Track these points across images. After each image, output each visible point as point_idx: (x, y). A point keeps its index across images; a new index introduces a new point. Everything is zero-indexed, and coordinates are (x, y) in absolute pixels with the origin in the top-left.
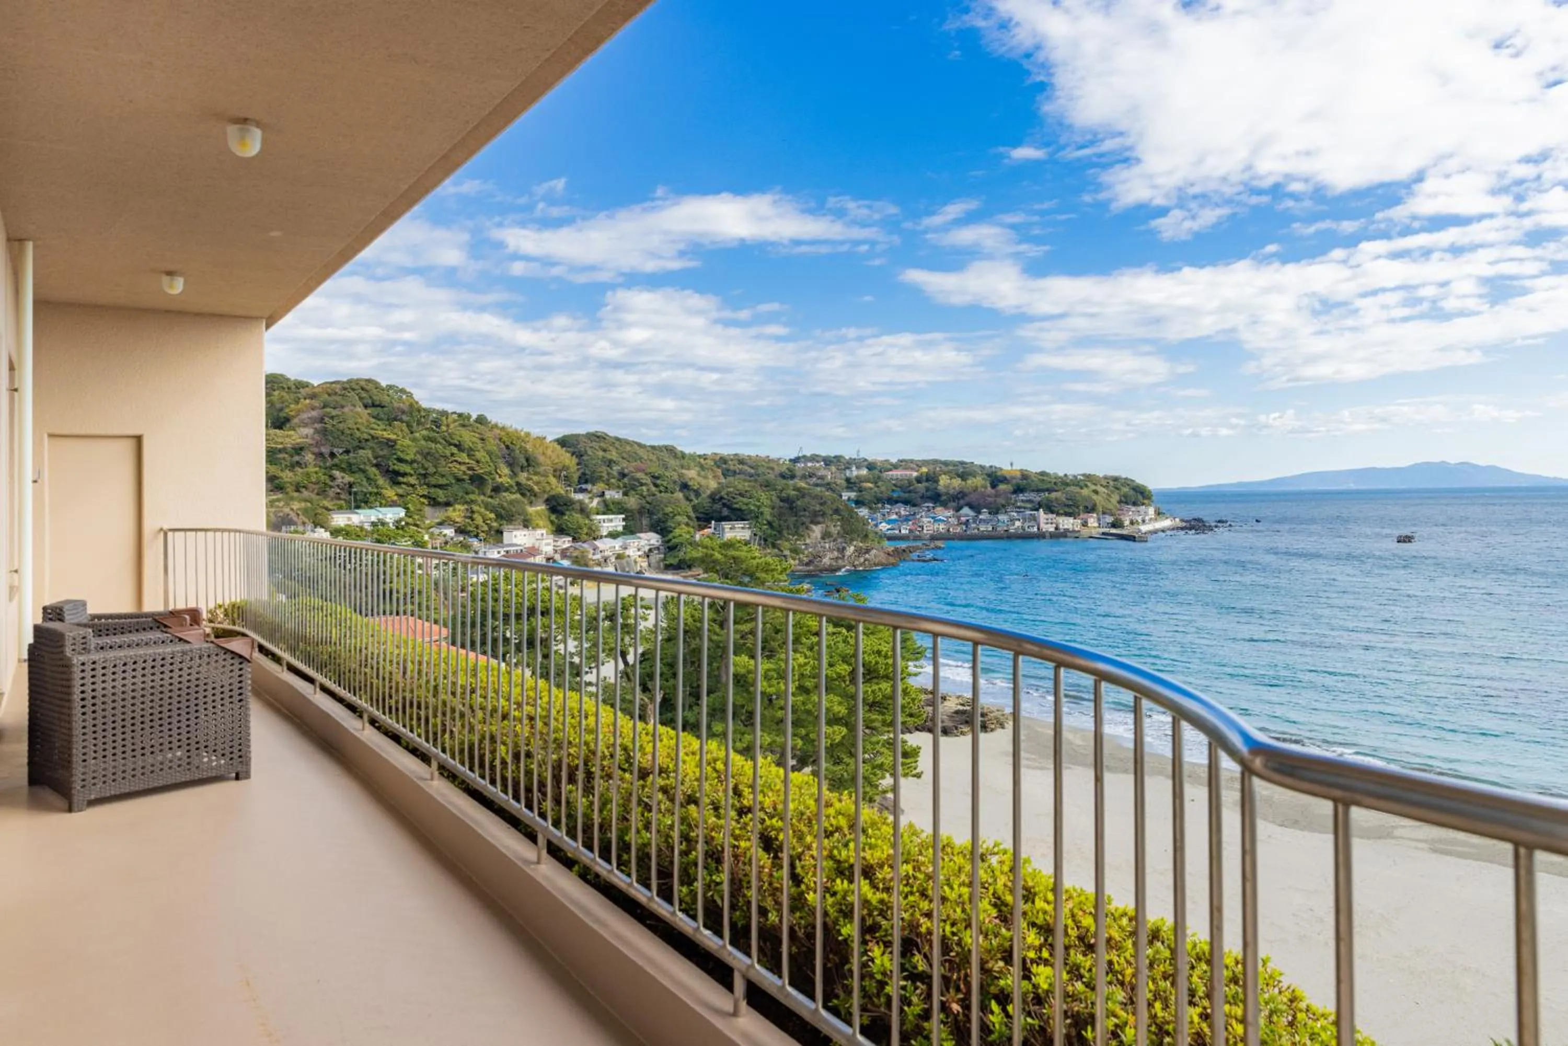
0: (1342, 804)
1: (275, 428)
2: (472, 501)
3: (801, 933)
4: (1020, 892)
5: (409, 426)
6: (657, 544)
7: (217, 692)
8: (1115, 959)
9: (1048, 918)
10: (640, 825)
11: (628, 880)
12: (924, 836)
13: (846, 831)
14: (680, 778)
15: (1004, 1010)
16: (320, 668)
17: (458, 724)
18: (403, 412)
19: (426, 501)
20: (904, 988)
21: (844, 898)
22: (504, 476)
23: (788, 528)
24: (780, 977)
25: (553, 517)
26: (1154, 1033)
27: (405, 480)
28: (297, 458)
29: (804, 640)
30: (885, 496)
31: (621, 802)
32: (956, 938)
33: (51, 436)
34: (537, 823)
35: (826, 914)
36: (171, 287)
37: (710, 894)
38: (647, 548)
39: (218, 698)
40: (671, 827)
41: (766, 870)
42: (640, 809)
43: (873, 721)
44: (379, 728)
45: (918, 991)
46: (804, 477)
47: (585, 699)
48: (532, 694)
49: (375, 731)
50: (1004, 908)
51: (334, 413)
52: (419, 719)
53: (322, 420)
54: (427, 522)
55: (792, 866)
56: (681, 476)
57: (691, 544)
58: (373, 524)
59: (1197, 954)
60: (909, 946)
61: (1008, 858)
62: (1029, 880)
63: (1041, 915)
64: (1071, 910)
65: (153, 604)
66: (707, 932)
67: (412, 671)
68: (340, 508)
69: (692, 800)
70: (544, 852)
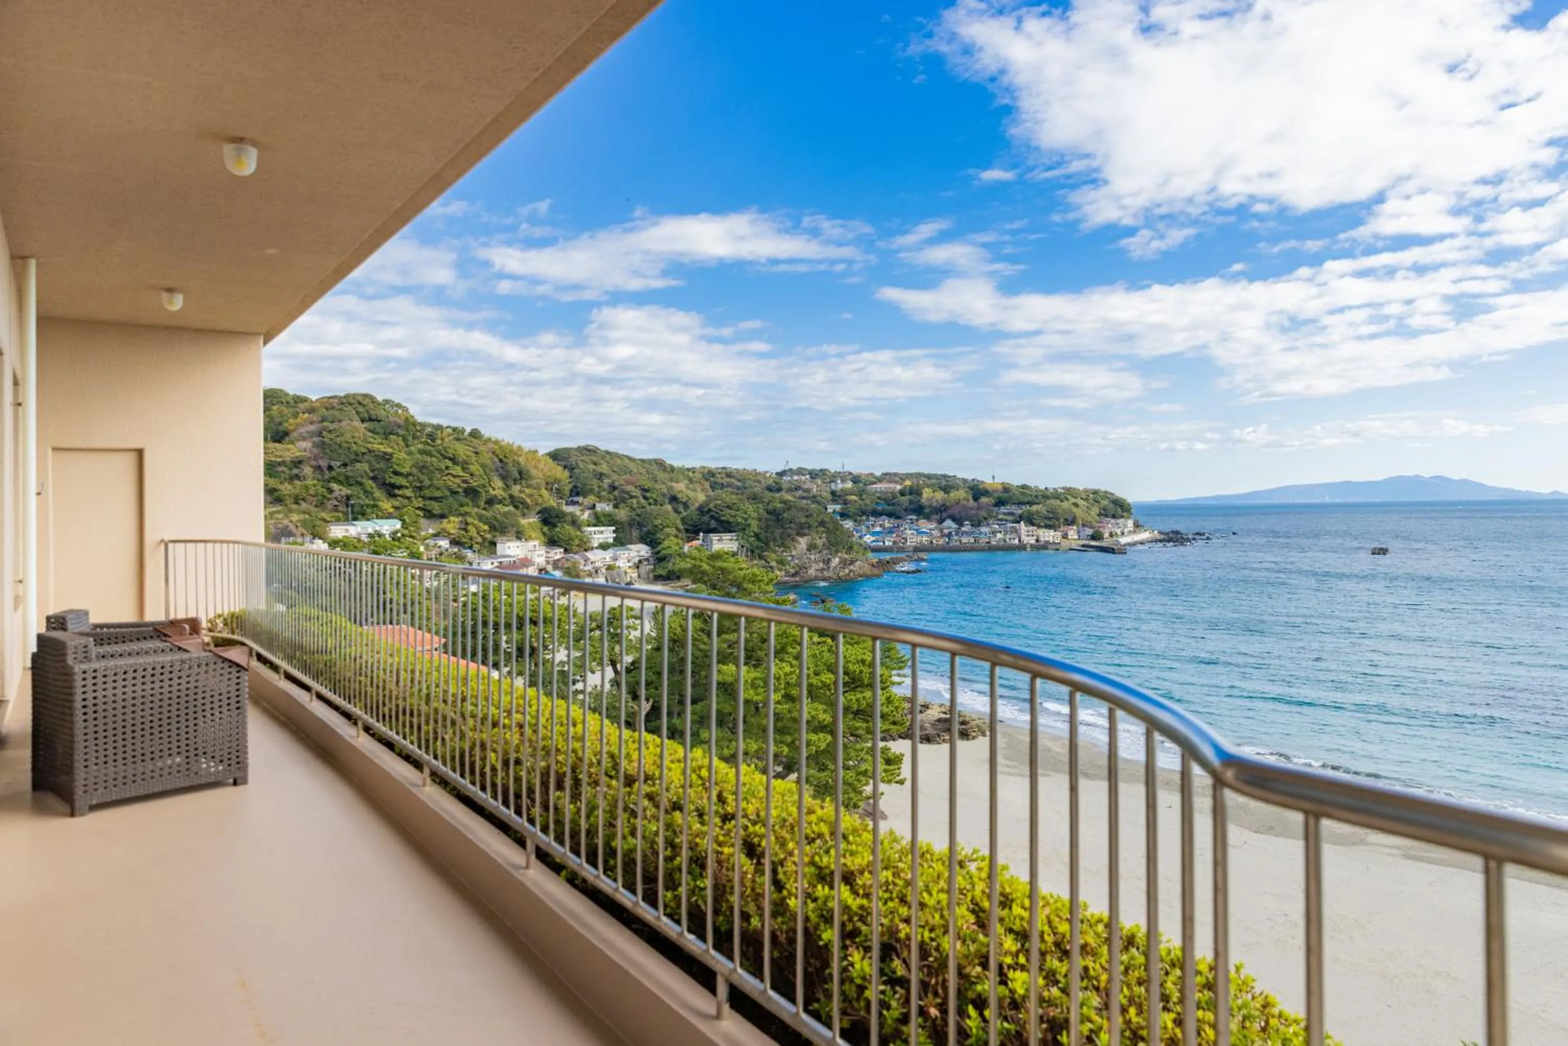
0: (1313, 816)
1: (275, 441)
2: (466, 514)
3: (782, 938)
4: (997, 898)
5: (405, 439)
6: (647, 555)
7: (216, 699)
8: (1091, 965)
9: (1025, 924)
10: (626, 831)
11: (614, 885)
12: (904, 843)
13: (828, 837)
14: (664, 786)
15: (981, 1015)
16: (316, 676)
17: (450, 731)
18: (399, 426)
19: (421, 513)
20: (883, 992)
21: (825, 903)
22: (497, 488)
23: (775, 540)
24: (762, 980)
25: (545, 529)
26: (1129, 1039)
27: (400, 492)
28: (295, 471)
29: (790, 650)
30: (869, 508)
31: (608, 808)
32: (934, 944)
33: (55, 449)
34: (526, 829)
35: (807, 919)
36: (171, 303)
37: (694, 899)
38: (637, 560)
39: (216, 705)
40: (656, 833)
41: (749, 876)
42: (626, 815)
43: (857, 729)
44: (373, 735)
45: (897, 996)
46: (790, 490)
47: (572, 707)
48: (521, 702)
49: (370, 738)
50: (981, 915)
51: (331, 426)
52: (412, 726)
53: (320, 434)
54: (423, 533)
55: (774, 872)
56: (670, 488)
57: (679, 555)
58: (370, 536)
59: (1172, 960)
60: (888, 950)
61: (985, 864)
62: (1006, 887)
63: (1018, 921)
64: (1048, 917)
65: (154, 614)
66: (691, 937)
67: (405, 680)
68: (338, 520)
69: (677, 806)
70: (533, 857)
